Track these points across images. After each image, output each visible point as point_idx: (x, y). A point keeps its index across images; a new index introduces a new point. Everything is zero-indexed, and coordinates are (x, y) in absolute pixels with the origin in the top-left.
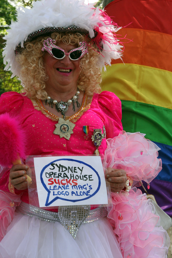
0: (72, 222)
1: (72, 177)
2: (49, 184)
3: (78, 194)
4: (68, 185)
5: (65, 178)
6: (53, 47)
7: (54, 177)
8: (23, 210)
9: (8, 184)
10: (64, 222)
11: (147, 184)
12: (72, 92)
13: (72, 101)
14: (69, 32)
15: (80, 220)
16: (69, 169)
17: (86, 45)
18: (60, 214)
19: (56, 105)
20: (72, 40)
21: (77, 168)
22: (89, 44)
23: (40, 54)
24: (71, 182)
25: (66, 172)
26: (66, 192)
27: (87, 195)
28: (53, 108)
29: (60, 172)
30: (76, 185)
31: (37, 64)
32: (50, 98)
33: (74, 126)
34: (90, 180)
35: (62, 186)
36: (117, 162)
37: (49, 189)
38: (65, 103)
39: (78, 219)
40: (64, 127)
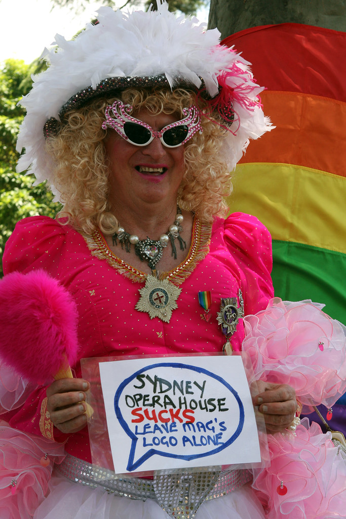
0: (181, 499)
1: (183, 403)
2: (133, 421)
3: (197, 443)
4: (174, 423)
5: (167, 406)
6: (127, 120)
7: (144, 405)
8: (72, 471)
9: (40, 418)
10: (164, 501)
11: (328, 409)
12: (166, 218)
13: (169, 237)
14: (161, 86)
15: (198, 493)
16: (176, 387)
17: (196, 114)
18: (157, 484)
19: (135, 245)
20: (166, 104)
21: (192, 385)
22: (204, 112)
23: (99, 135)
24: (181, 415)
25: (170, 393)
26: (171, 438)
27: (215, 444)
28: (129, 252)
29: (157, 394)
30: (191, 423)
31: (91, 158)
32: (123, 230)
33: (178, 291)
34: (220, 410)
35: (162, 425)
36: (268, 368)
37: (134, 433)
38: (154, 242)
39: (194, 493)
40: (157, 294)
